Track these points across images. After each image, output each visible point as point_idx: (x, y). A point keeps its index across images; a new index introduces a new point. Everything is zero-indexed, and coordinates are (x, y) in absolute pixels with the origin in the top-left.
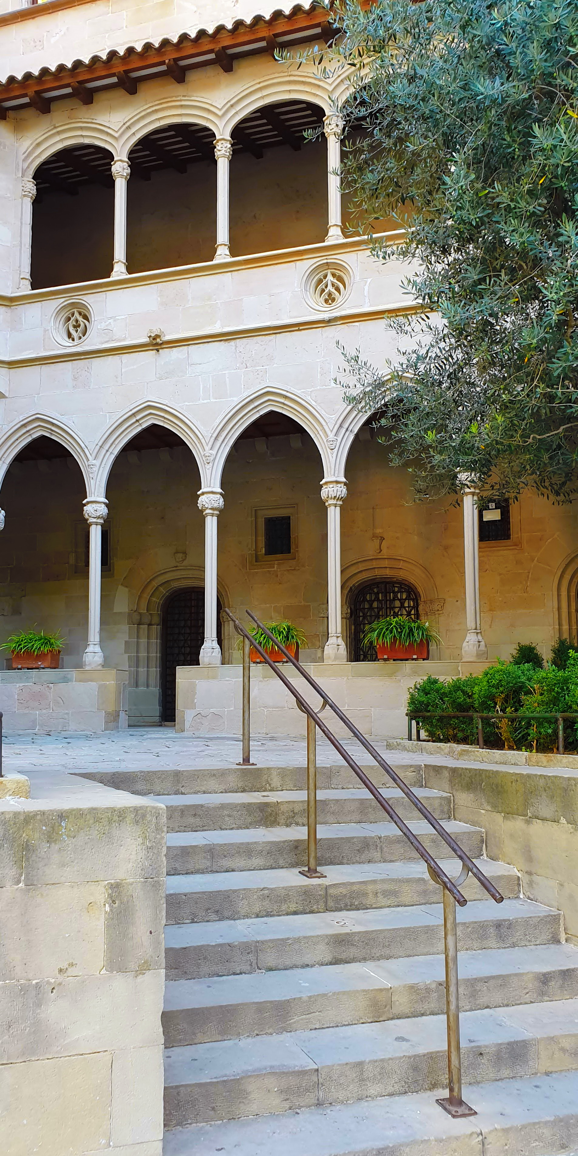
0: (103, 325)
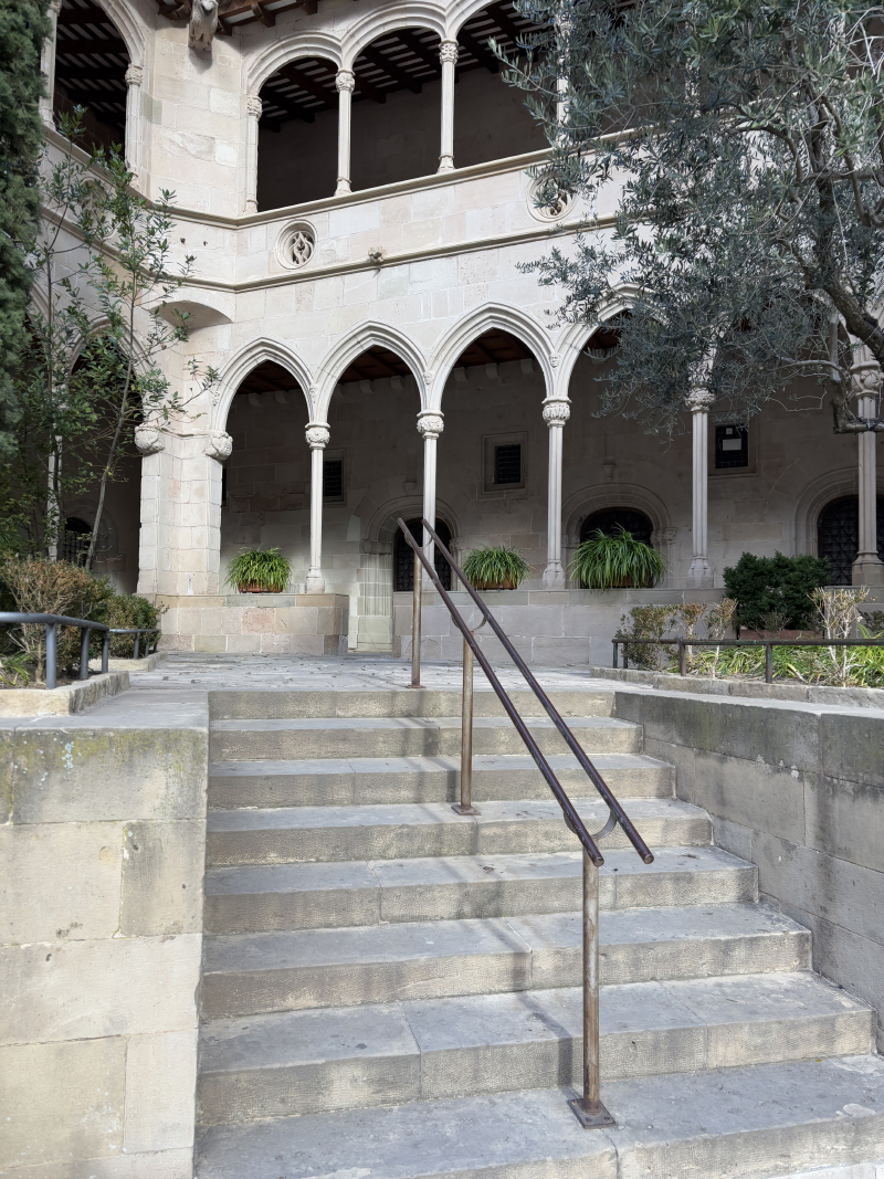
0: (326, 247)
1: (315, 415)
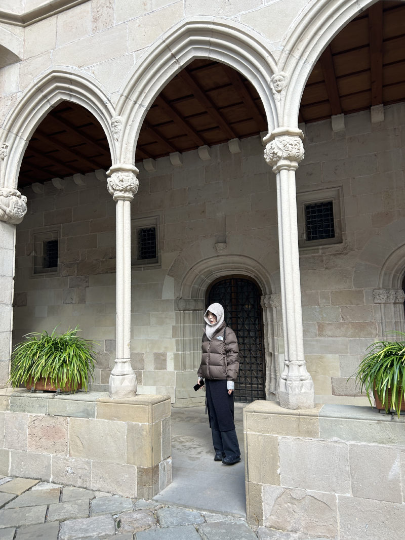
1: (118, 155)
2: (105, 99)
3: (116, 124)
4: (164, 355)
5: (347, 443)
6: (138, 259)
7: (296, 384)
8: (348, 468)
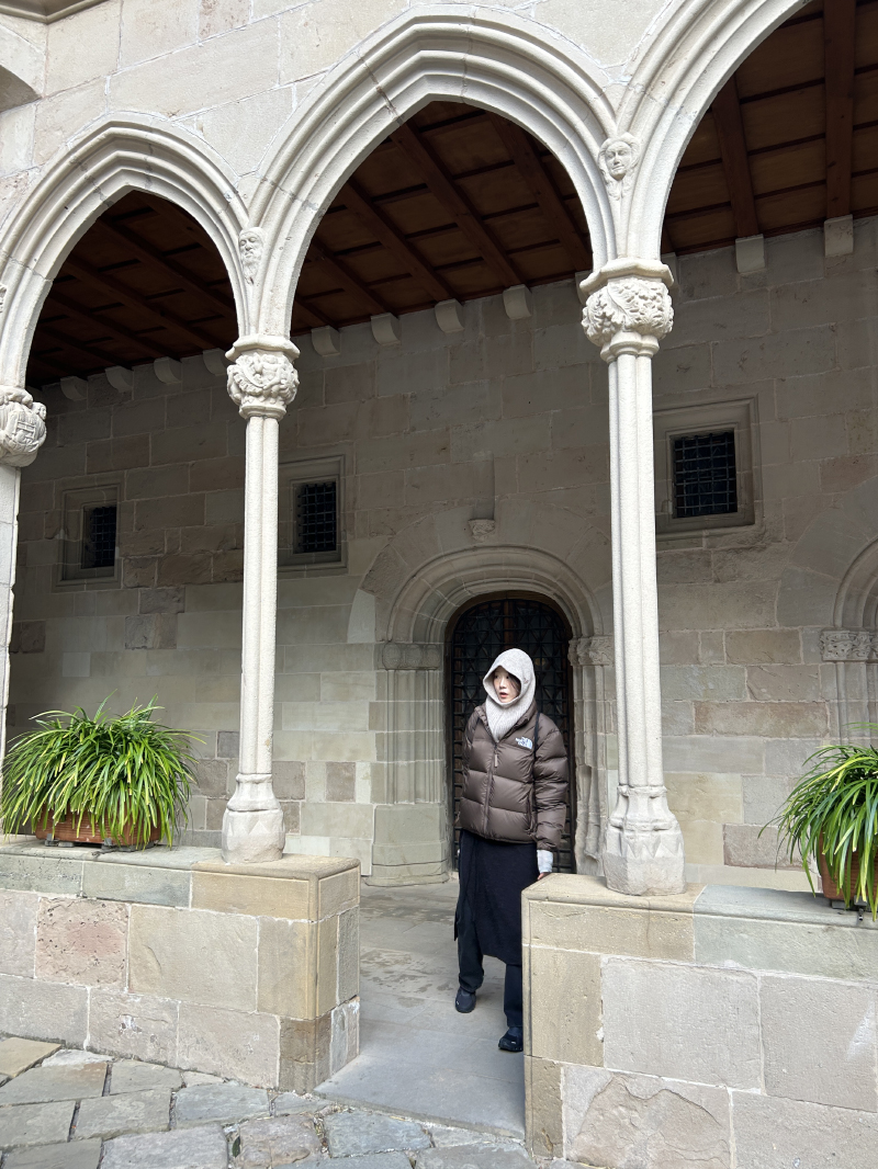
1: (253, 316)
2: (225, 189)
3: (249, 244)
4: (350, 766)
5: (755, 972)
6: (296, 552)
7: (642, 837)
8: (756, 1031)
